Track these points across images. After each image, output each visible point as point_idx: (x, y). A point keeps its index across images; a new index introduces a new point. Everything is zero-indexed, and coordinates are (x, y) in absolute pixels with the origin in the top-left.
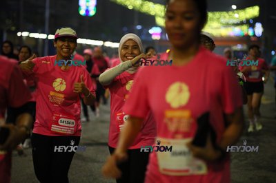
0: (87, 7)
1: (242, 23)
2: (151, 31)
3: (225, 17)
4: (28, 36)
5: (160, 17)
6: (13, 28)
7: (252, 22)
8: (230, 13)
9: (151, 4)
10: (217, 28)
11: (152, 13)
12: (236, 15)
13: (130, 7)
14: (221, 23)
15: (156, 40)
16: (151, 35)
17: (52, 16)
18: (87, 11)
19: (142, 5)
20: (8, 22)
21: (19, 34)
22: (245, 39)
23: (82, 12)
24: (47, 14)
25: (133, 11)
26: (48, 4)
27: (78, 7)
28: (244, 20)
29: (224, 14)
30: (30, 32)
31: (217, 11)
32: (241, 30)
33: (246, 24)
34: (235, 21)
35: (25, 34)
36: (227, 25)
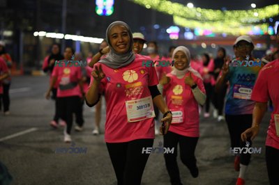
0: (105, 6)
1: (261, 22)
2: (169, 31)
3: (244, 15)
4: (45, 37)
5: (178, 15)
6: (30, 28)
7: (271, 20)
8: (250, 12)
9: (169, 3)
10: (236, 27)
11: (170, 12)
12: (256, 14)
13: (148, 7)
14: (240, 22)
15: (174, 40)
16: (169, 34)
17: (69, 15)
18: (104, 11)
19: (159, 4)
20: (25, 21)
21: (36, 34)
22: (265, 38)
23: (99, 12)
24: (64, 14)
25: (151, 10)
26: (65, 4)
27: (94, 6)
28: (264, 19)
29: (244, 12)
30: (47, 32)
31: (236, 9)
32: (261, 29)
33: (265, 23)
34: (255, 20)
35: (42, 34)
36: (246, 24)
